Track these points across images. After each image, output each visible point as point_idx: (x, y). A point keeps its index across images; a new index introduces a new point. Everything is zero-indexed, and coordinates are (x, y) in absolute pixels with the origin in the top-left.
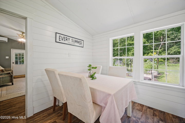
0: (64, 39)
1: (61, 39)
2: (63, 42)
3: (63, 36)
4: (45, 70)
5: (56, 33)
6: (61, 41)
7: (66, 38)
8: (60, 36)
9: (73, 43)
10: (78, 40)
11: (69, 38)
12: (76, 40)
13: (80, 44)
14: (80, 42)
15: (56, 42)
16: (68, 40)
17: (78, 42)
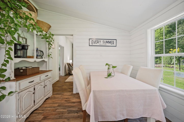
0: (96, 42)
1: (93, 43)
2: (95, 44)
3: (94, 40)
5: (89, 39)
6: (93, 45)
8: (92, 41)
9: (104, 44)
10: (110, 41)
11: (100, 40)
12: (107, 40)
13: (112, 43)
14: (112, 42)
15: (89, 46)
16: (99, 42)
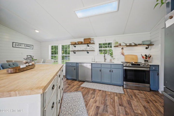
2: (18, 47)
3: (17, 44)
4: (6, 61)
5: (13, 42)
6: (16, 46)
7: (20, 44)
8: (15, 44)
9: (25, 47)
11: (22, 44)
12: (27, 45)
15: (13, 47)
16: (21, 45)
17: (29, 46)
